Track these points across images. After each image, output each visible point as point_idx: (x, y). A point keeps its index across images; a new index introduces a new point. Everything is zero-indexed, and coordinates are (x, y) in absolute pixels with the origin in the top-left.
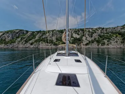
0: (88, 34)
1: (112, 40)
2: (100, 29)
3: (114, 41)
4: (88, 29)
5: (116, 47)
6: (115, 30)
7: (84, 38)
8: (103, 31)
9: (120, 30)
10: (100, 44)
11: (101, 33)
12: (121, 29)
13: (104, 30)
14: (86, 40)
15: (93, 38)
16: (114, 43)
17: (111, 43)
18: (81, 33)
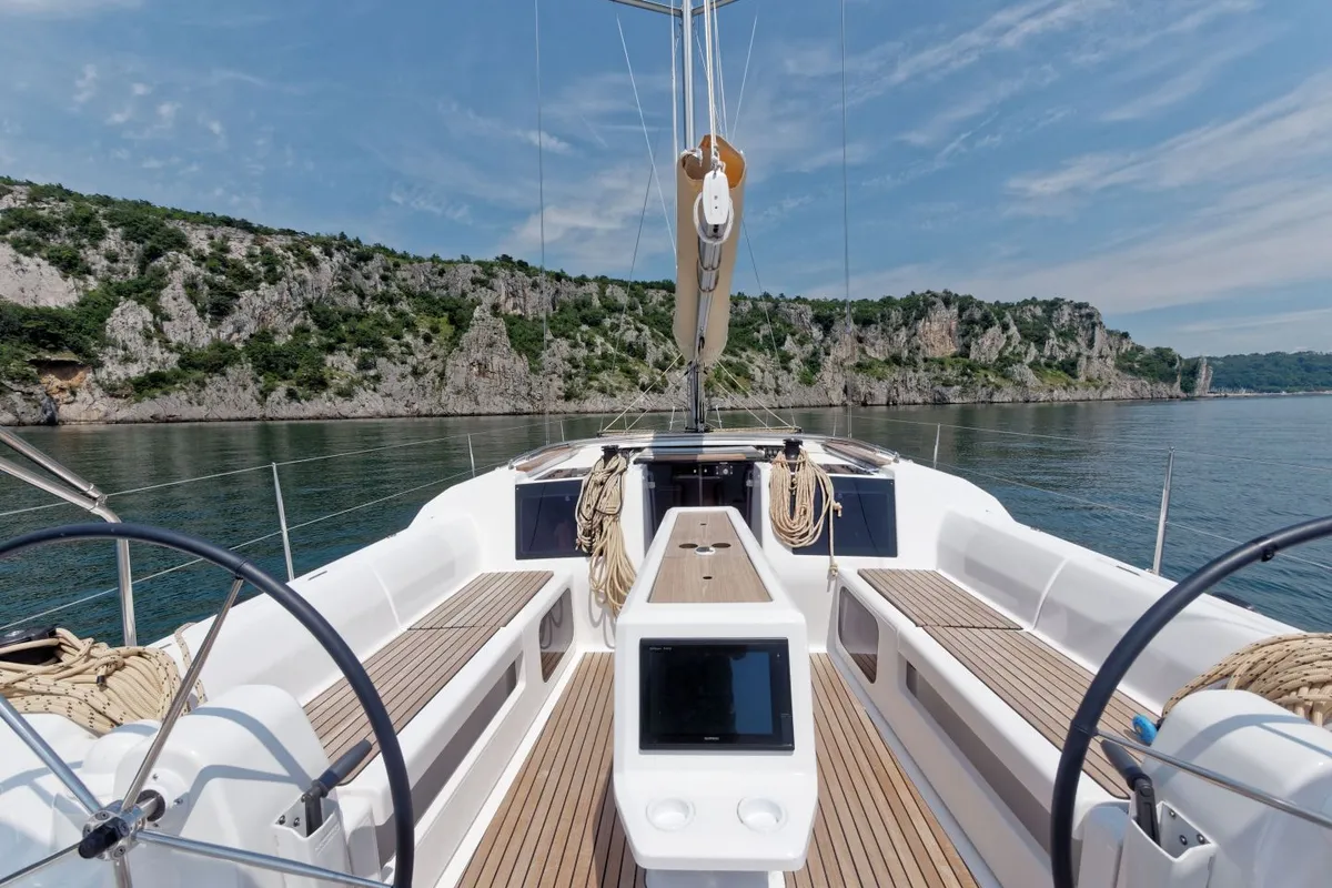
0: (191, 286)
1: (390, 357)
2: (338, 257)
3: (403, 363)
4: (219, 233)
5: (401, 410)
6: (442, 281)
7: (128, 319)
8: (357, 273)
9: (468, 286)
10: (282, 389)
11: (344, 289)
12: (474, 282)
13: (372, 265)
14: (148, 337)
15: (236, 329)
16: (404, 376)
17: (377, 378)
18: (113, 258)
